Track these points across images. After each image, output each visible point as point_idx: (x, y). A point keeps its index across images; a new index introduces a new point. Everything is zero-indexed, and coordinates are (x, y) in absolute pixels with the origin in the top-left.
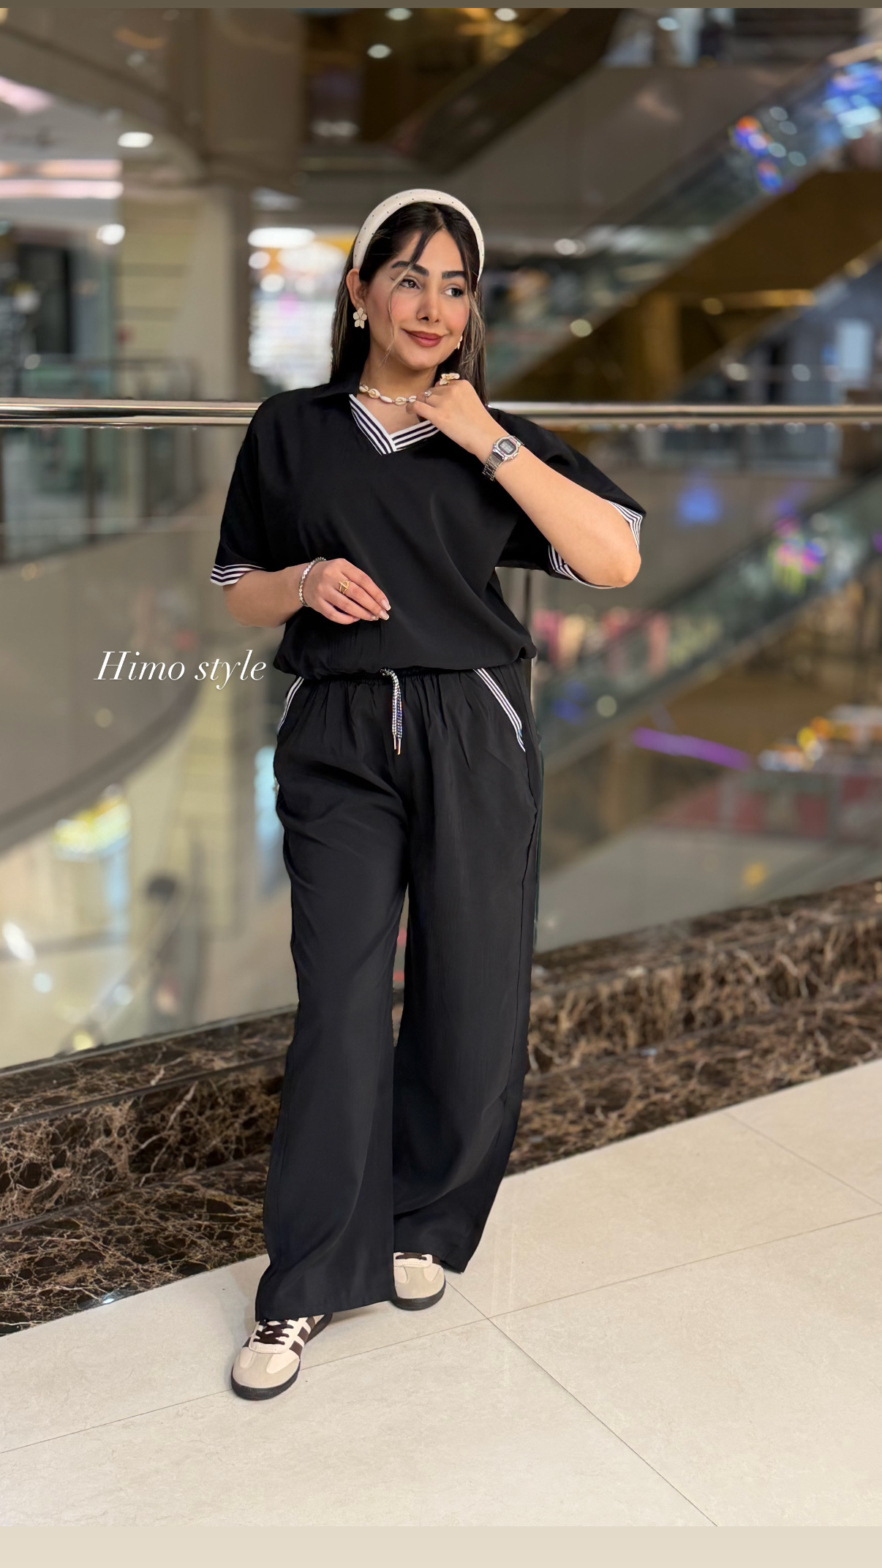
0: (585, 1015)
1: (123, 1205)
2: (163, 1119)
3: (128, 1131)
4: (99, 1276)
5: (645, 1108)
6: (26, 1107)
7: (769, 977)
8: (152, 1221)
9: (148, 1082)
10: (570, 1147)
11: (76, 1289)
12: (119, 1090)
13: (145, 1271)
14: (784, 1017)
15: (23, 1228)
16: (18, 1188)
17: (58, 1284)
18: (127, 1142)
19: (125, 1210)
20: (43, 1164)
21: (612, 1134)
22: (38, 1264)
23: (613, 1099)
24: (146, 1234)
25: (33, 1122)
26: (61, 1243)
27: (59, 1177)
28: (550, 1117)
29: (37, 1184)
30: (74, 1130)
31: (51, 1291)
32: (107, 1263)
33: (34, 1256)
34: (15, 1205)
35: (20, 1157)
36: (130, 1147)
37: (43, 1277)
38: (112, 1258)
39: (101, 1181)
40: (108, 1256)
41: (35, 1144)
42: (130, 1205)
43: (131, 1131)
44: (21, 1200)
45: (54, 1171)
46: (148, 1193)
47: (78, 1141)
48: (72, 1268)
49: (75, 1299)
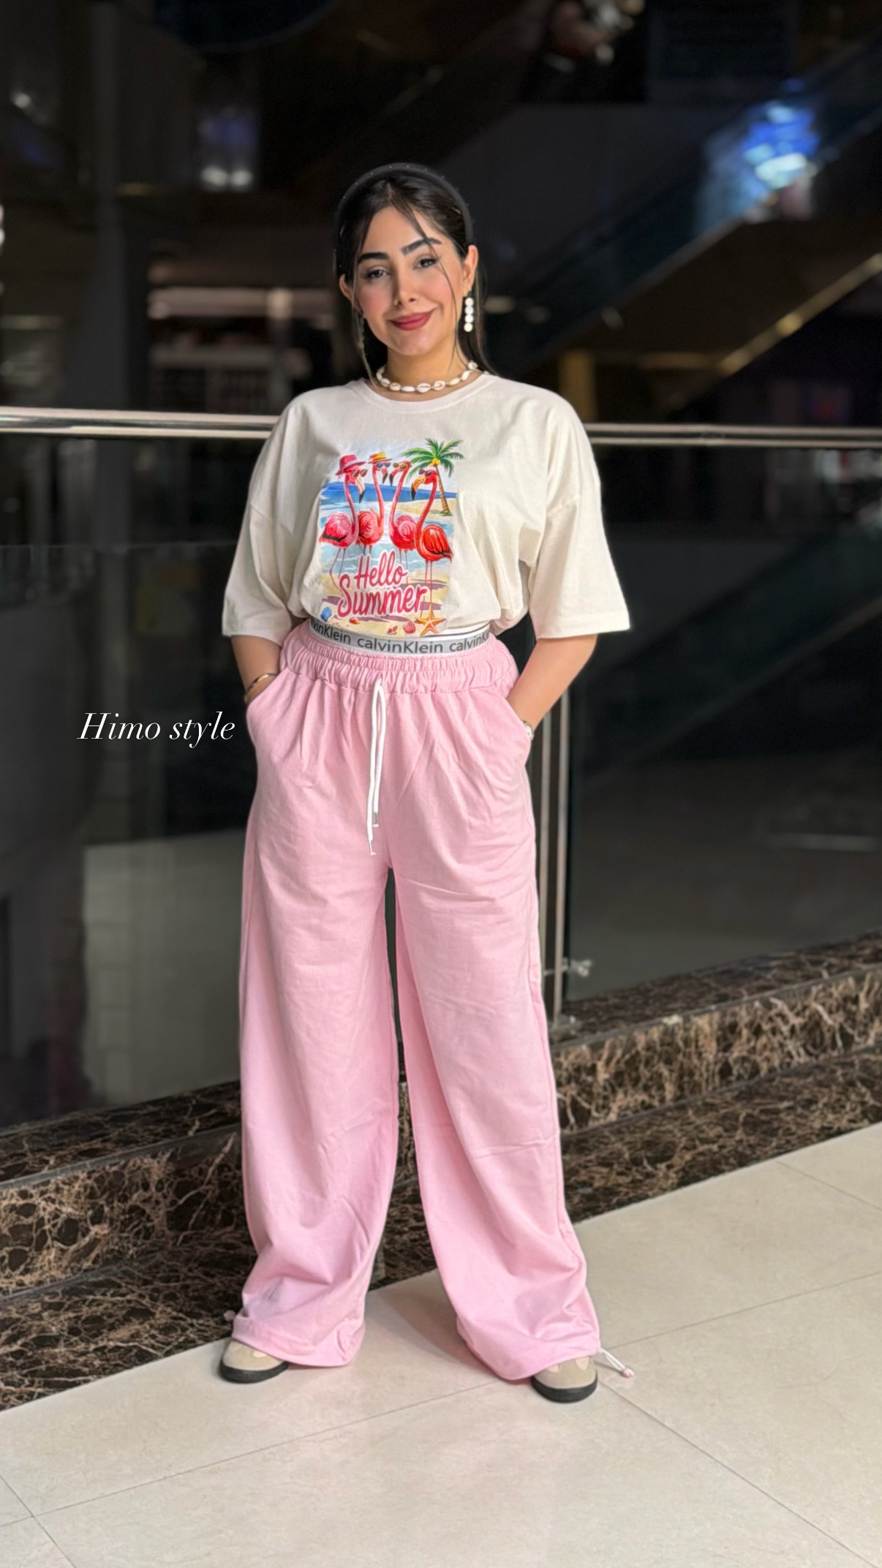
0: (622, 1065)
1: (163, 1263)
2: (201, 1172)
3: (166, 1185)
4: (154, 1332)
5: (694, 1159)
6: (62, 1160)
7: (804, 1027)
8: (198, 1278)
9: (186, 1133)
10: (621, 1197)
11: (131, 1344)
12: (155, 1141)
13: (201, 1325)
14: (822, 1068)
15: (62, 1287)
16: (55, 1245)
17: (111, 1340)
18: (165, 1197)
19: (167, 1269)
20: (80, 1220)
21: (663, 1183)
22: (84, 1322)
23: (659, 1151)
24: (194, 1291)
25: (70, 1175)
26: (106, 1302)
27: (96, 1234)
28: (596, 1169)
29: (74, 1241)
30: (112, 1184)
31: (105, 1347)
32: (159, 1319)
33: (79, 1314)
34: (53, 1264)
35: (58, 1213)
36: (168, 1201)
37: (93, 1334)
38: (162, 1314)
39: (138, 1238)
40: (158, 1312)
41: (73, 1199)
42: (170, 1263)
43: (169, 1186)
44: (58, 1259)
45: (92, 1228)
46: (186, 1251)
47: (115, 1197)
48: (123, 1324)
49: (133, 1353)
